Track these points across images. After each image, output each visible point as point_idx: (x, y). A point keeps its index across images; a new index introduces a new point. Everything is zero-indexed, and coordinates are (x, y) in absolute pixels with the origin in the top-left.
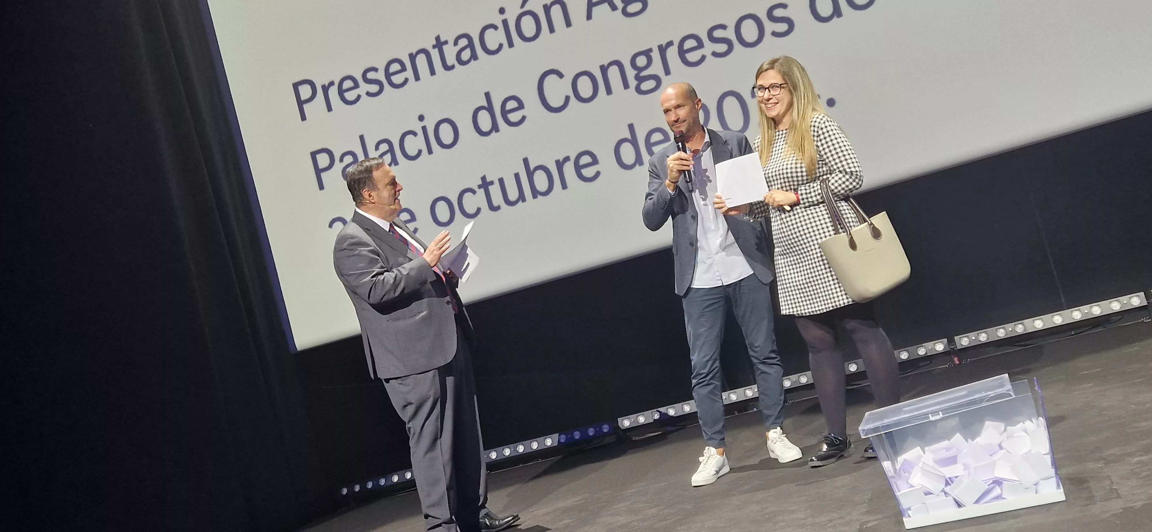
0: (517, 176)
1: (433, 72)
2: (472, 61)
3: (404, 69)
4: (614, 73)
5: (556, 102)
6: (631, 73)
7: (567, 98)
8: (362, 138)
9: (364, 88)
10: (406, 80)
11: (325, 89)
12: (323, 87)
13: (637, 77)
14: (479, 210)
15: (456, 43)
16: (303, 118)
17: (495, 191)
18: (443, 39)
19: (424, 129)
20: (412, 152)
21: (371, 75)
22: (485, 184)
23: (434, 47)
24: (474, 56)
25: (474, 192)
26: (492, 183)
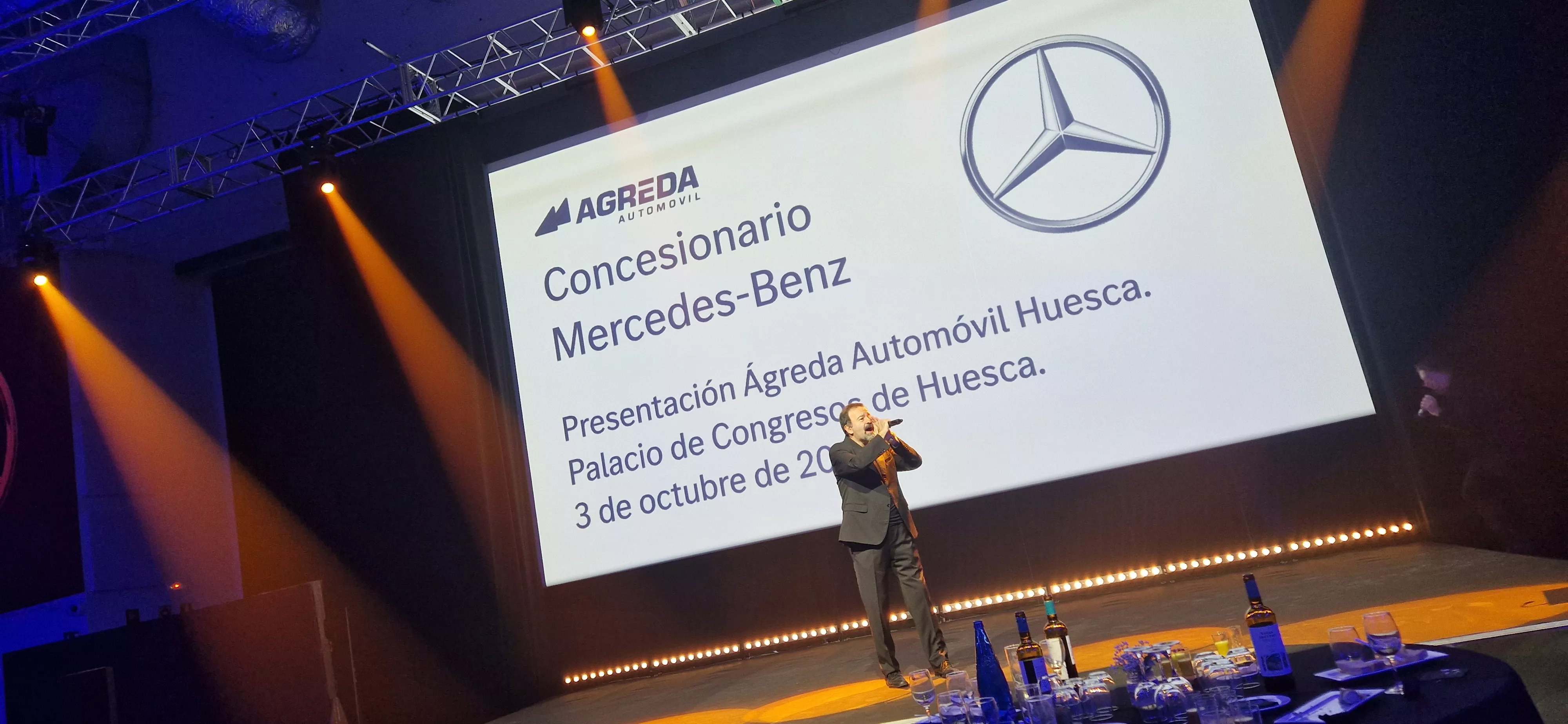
0: (695, 485)
1: (650, 418)
2: (675, 414)
3: (632, 415)
4: (758, 428)
5: (722, 443)
6: (768, 430)
7: (730, 441)
8: (602, 454)
9: (607, 424)
10: (633, 422)
11: (583, 423)
12: (582, 421)
13: (772, 432)
14: (670, 505)
15: (665, 402)
16: (567, 439)
17: (681, 493)
18: (658, 399)
19: (641, 452)
20: (632, 466)
21: (612, 417)
22: (675, 489)
23: (652, 403)
24: (676, 411)
25: (668, 493)
26: (679, 489)
